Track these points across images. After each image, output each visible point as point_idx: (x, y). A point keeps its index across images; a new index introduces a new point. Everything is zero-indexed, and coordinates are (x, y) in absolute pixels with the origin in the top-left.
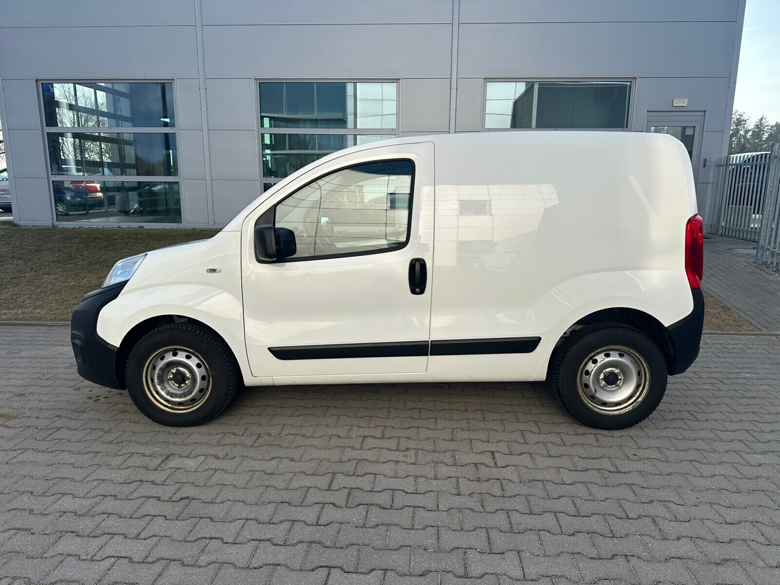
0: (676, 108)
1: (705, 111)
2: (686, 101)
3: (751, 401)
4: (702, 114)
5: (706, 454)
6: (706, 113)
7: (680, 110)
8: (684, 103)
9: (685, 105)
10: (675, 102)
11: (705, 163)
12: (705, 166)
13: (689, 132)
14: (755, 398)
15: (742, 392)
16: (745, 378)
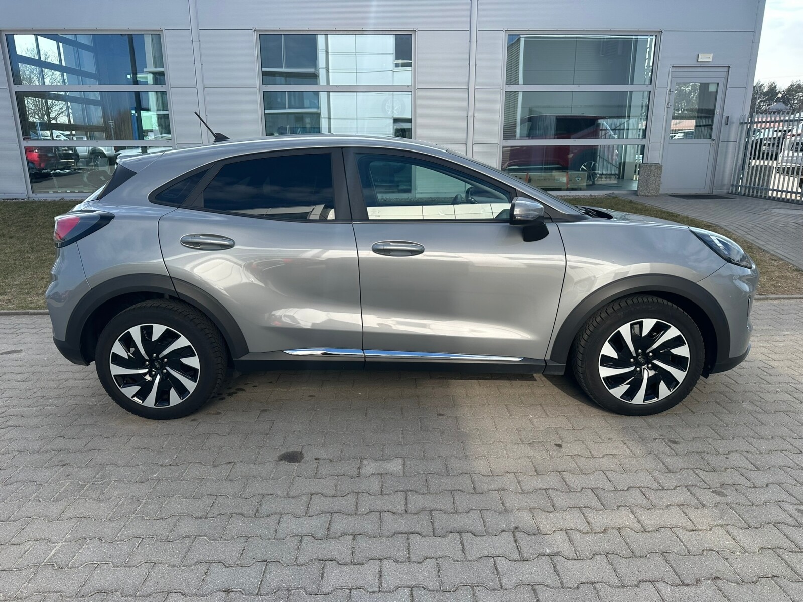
0: (701, 63)
1: (729, 67)
2: (711, 56)
4: (726, 70)
6: (730, 69)
7: (704, 66)
8: (709, 58)
9: (710, 60)
10: (700, 57)
11: (728, 122)
12: (727, 124)
13: (712, 89)
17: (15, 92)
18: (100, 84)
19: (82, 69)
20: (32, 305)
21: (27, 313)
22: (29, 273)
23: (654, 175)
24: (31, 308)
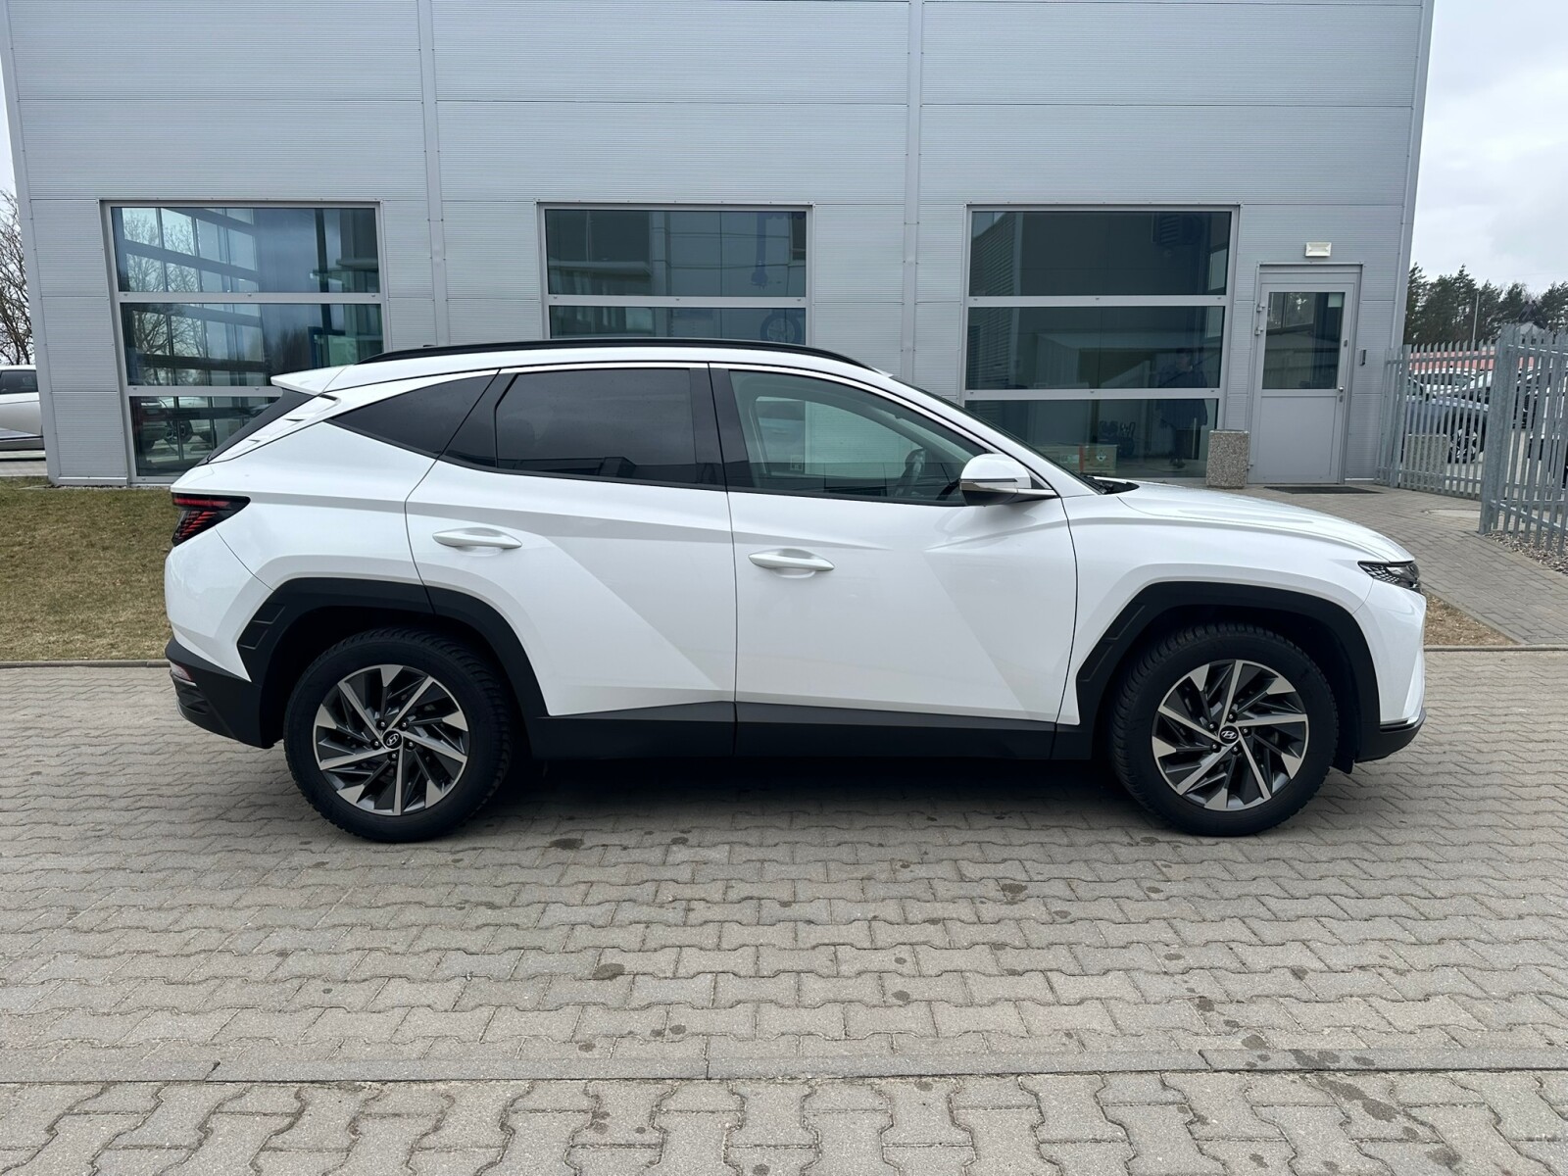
0: (1310, 260)
1: (1361, 266)
2: (1329, 248)
3: (1544, 746)
4: (1357, 270)
5: (1508, 817)
6: (1364, 269)
7: (1317, 263)
8: (1326, 251)
9: (1327, 254)
10: (1309, 248)
11: (1364, 359)
12: (1364, 364)
13: (1333, 303)
14: (1547, 741)
15: (1524, 734)
16: (1521, 714)
17: (121, 304)
18: (262, 290)
19: (233, 263)
20: (153, 652)
21: (144, 665)
22: (141, 605)
23: (1234, 450)
24: (151, 657)
